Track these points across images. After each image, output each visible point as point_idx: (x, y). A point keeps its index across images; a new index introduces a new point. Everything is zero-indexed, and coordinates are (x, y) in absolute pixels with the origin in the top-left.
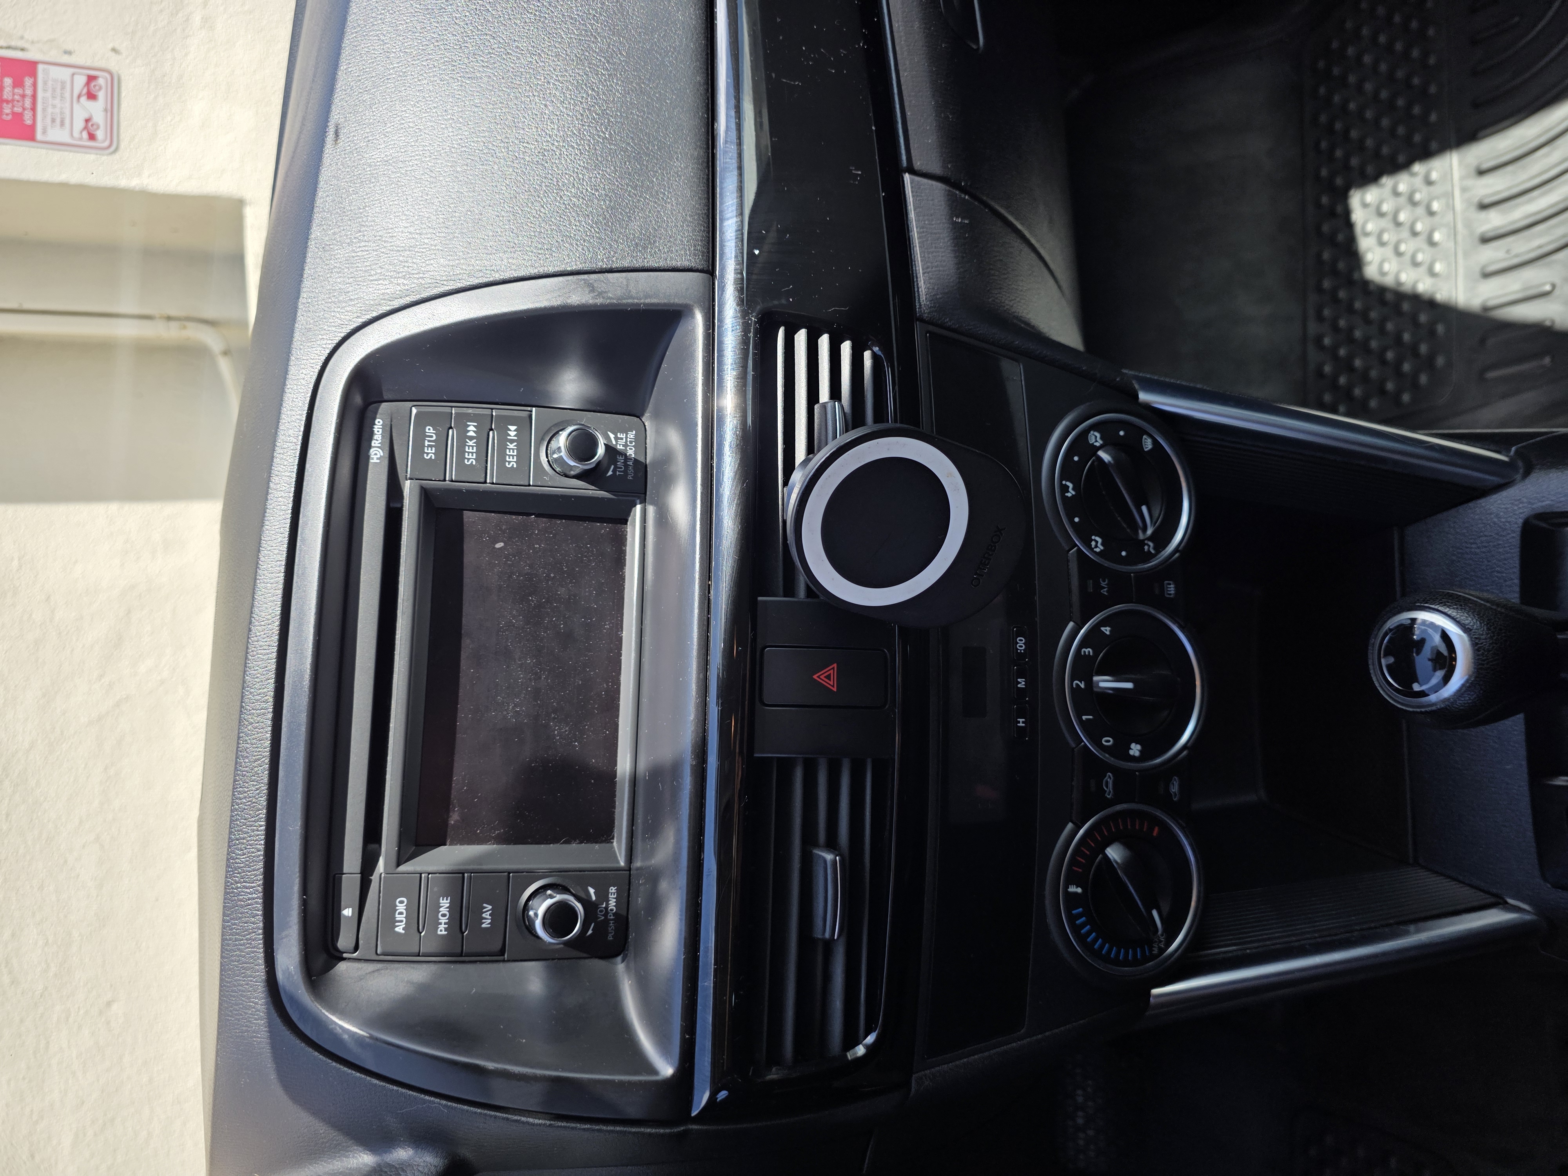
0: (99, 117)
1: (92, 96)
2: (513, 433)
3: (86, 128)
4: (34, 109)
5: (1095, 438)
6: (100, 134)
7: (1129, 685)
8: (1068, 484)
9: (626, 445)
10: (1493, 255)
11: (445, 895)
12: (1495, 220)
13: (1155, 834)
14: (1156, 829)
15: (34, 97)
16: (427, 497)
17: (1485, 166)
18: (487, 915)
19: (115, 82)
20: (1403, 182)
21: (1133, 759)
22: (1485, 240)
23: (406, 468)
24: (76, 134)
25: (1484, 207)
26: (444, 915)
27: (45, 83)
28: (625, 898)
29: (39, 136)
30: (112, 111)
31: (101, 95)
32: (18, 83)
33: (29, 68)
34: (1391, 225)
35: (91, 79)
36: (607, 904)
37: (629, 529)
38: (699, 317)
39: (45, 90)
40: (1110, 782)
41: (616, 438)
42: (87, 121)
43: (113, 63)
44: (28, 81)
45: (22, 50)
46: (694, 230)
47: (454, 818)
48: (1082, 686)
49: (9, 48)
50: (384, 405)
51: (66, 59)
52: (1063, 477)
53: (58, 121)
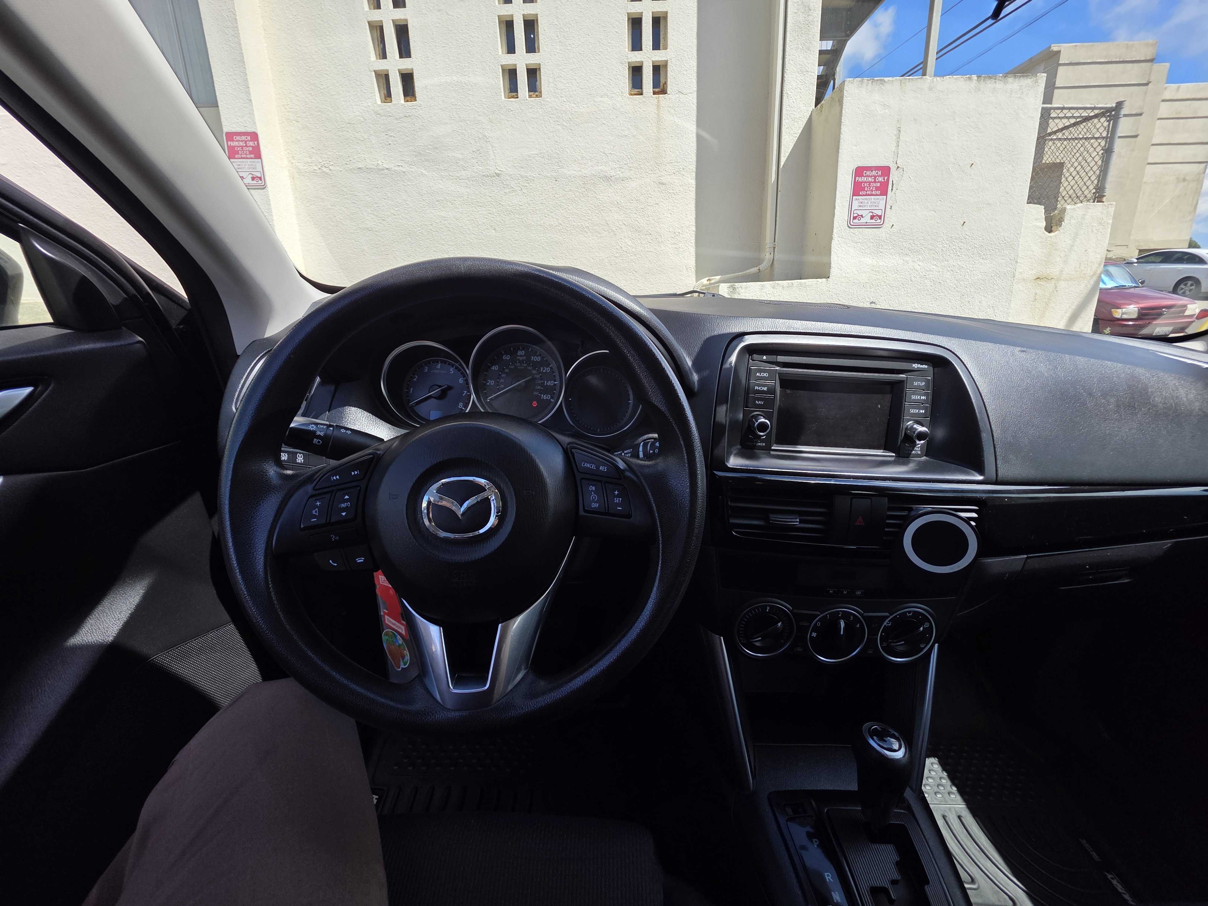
0: (863, 220)
1: (872, 217)
2: (921, 411)
3: (859, 215)
4: (866, 195)
5: (927, 625)
6: (856, 221)
7: (842, 633)
8: (911, 614)
9: (916, 450)
11: (768, 389)
13: (782, 641)
14: (783, 641)
15: (872, 195)
16: (901, 382)
18: (760, 402)
19: (878, 227)
21: (811, 634)
23: (910, 376)
24: (855, 212)
26: (761, 388)
27: (878, 199)
28: (761, 448)
29: (854, 197)
30: (866, 226)
31: (873, 221)
32: (877, 189)
33: (884, 193)
35: (880, 217)
36: (759, 443)
37: (882, 451)
38: (981, 478)
39: (874, 199)
40: (805, 624)
41: (918, 447)
42: (862, 216)
43: (887, 225)
44: (878, 192)
45: (892, 190)
46: (1011, 477)
47: (788, 391)
48: (840, 615)
49: (893, 184)
50: (932, 368)
51: (888, 207)
52: (914, 612)
53: (861, 204)
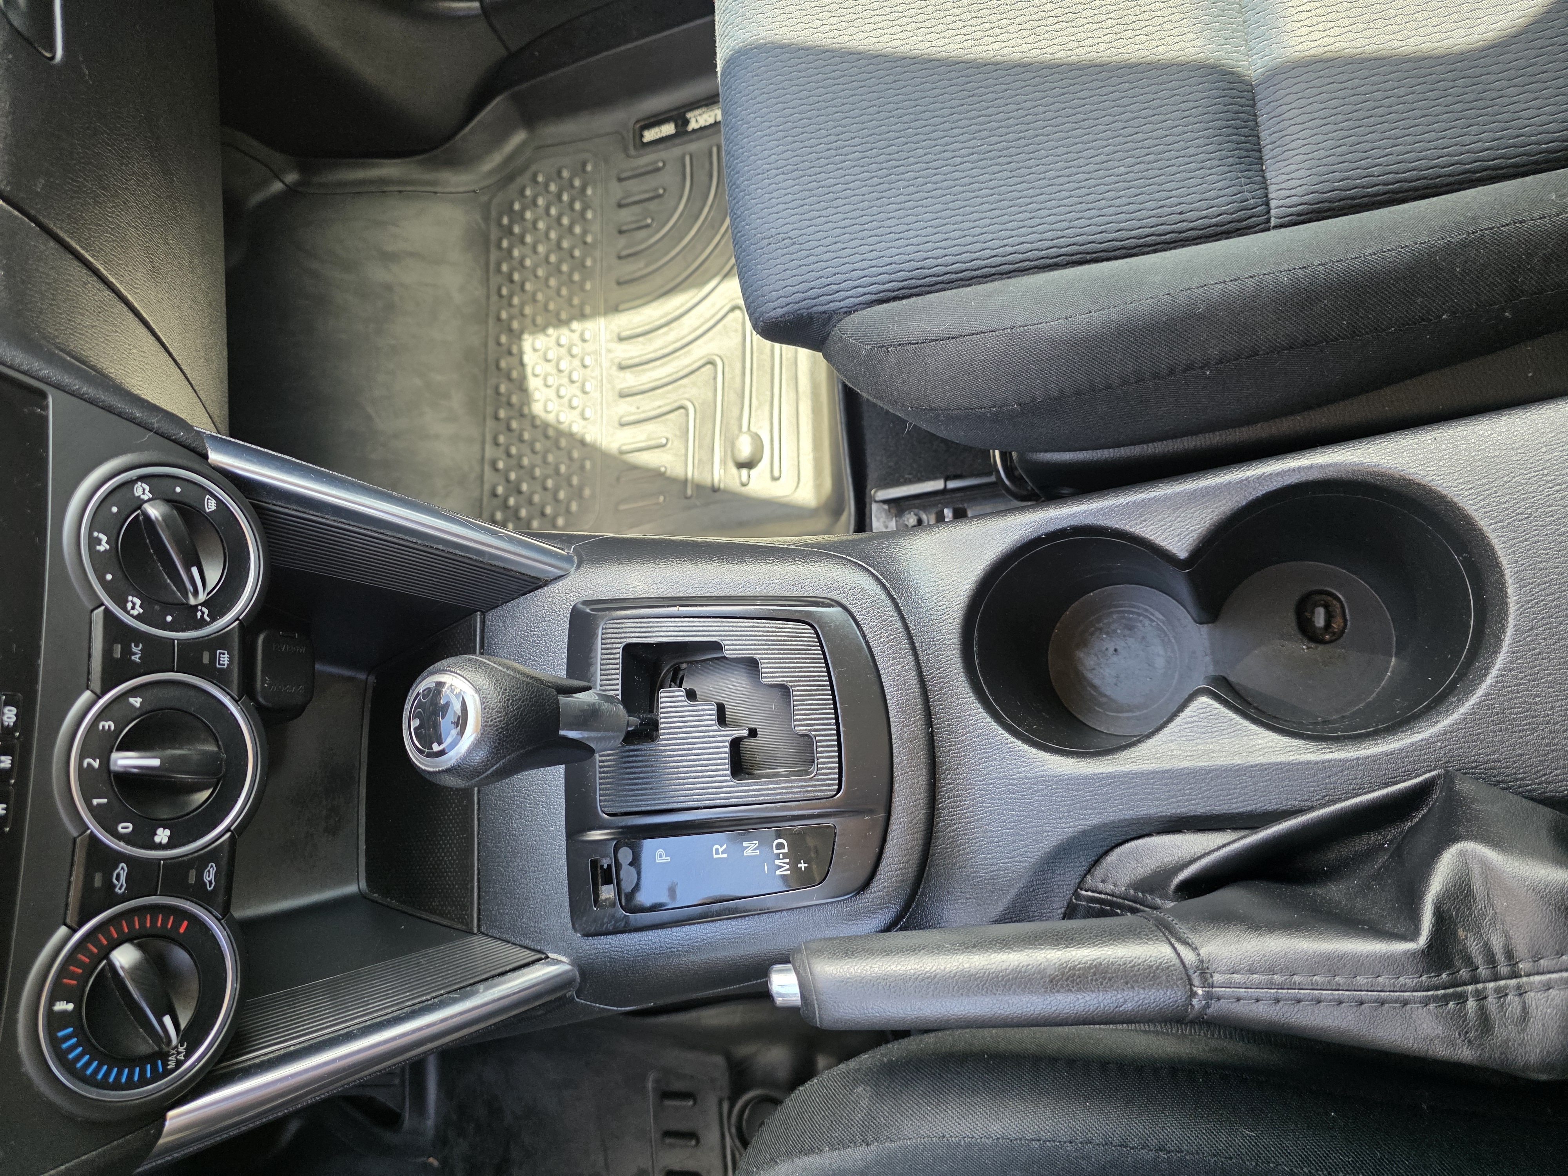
5: (142, 490)
7: (156, 762)
8: (100, 536)
10: (626, 408)
12: (629, 380)
13: (182, 931)
14: (185, 926)
17: (625, 334)
20: (565, 335)
21: (160, 847)
22: (623, 395)
25: (622, 368)
34: (554, 371)
40: (123, 875)
48: (95, 764)
52: (93, 527)
